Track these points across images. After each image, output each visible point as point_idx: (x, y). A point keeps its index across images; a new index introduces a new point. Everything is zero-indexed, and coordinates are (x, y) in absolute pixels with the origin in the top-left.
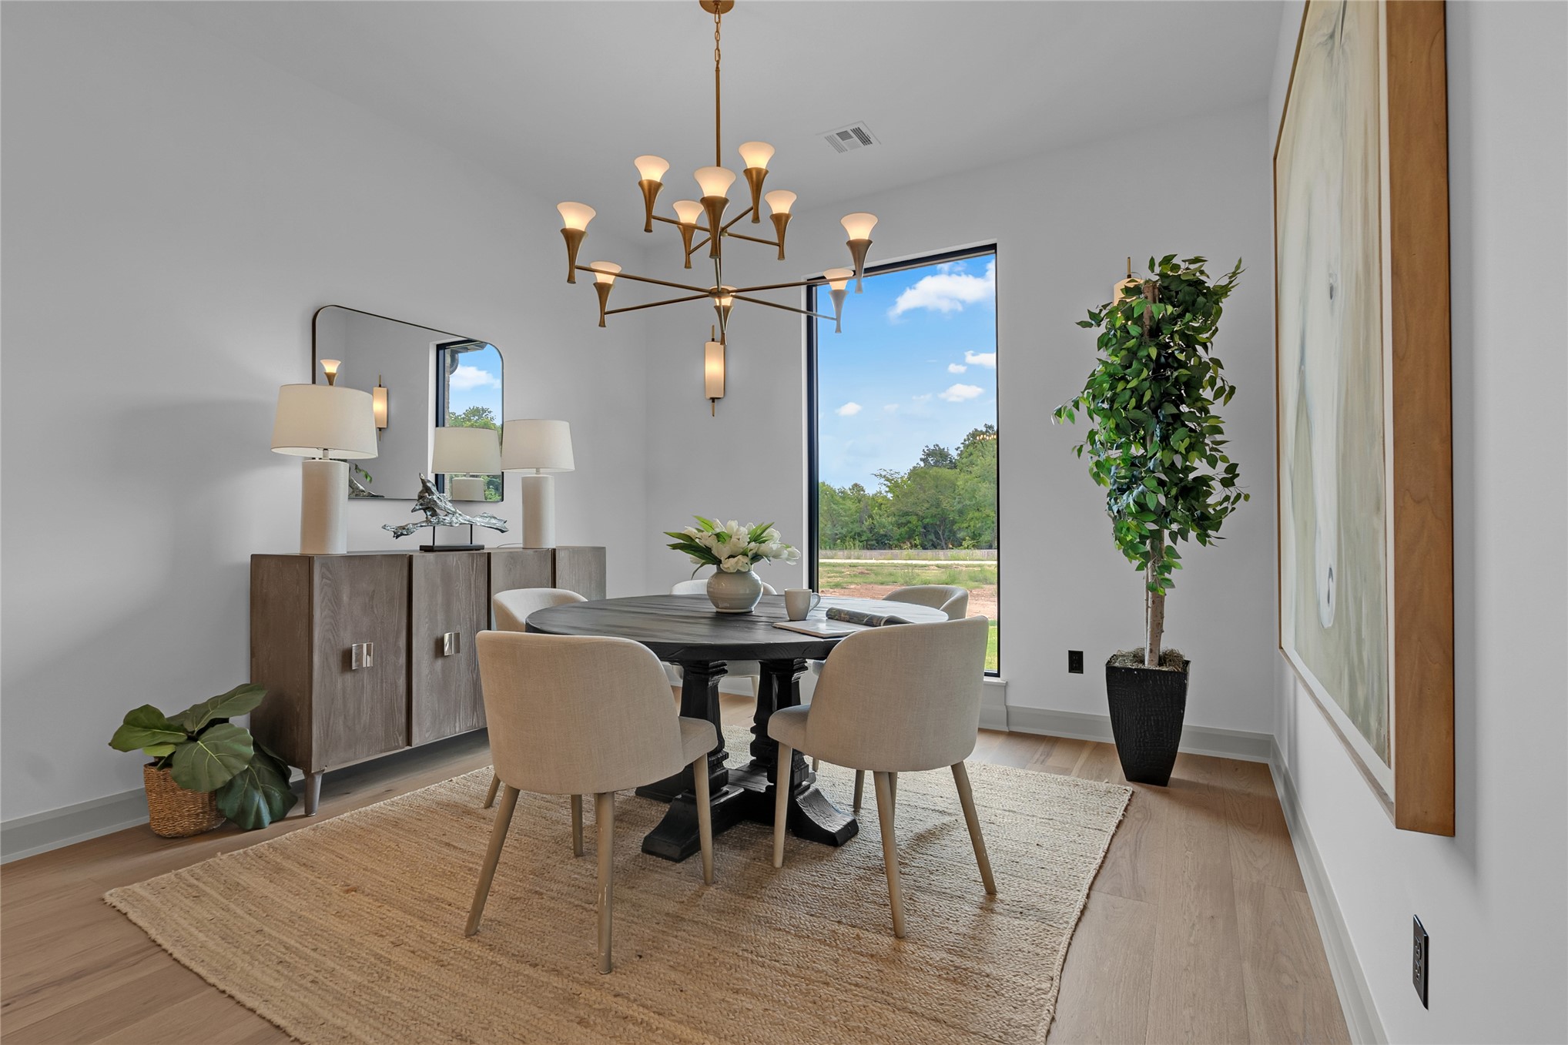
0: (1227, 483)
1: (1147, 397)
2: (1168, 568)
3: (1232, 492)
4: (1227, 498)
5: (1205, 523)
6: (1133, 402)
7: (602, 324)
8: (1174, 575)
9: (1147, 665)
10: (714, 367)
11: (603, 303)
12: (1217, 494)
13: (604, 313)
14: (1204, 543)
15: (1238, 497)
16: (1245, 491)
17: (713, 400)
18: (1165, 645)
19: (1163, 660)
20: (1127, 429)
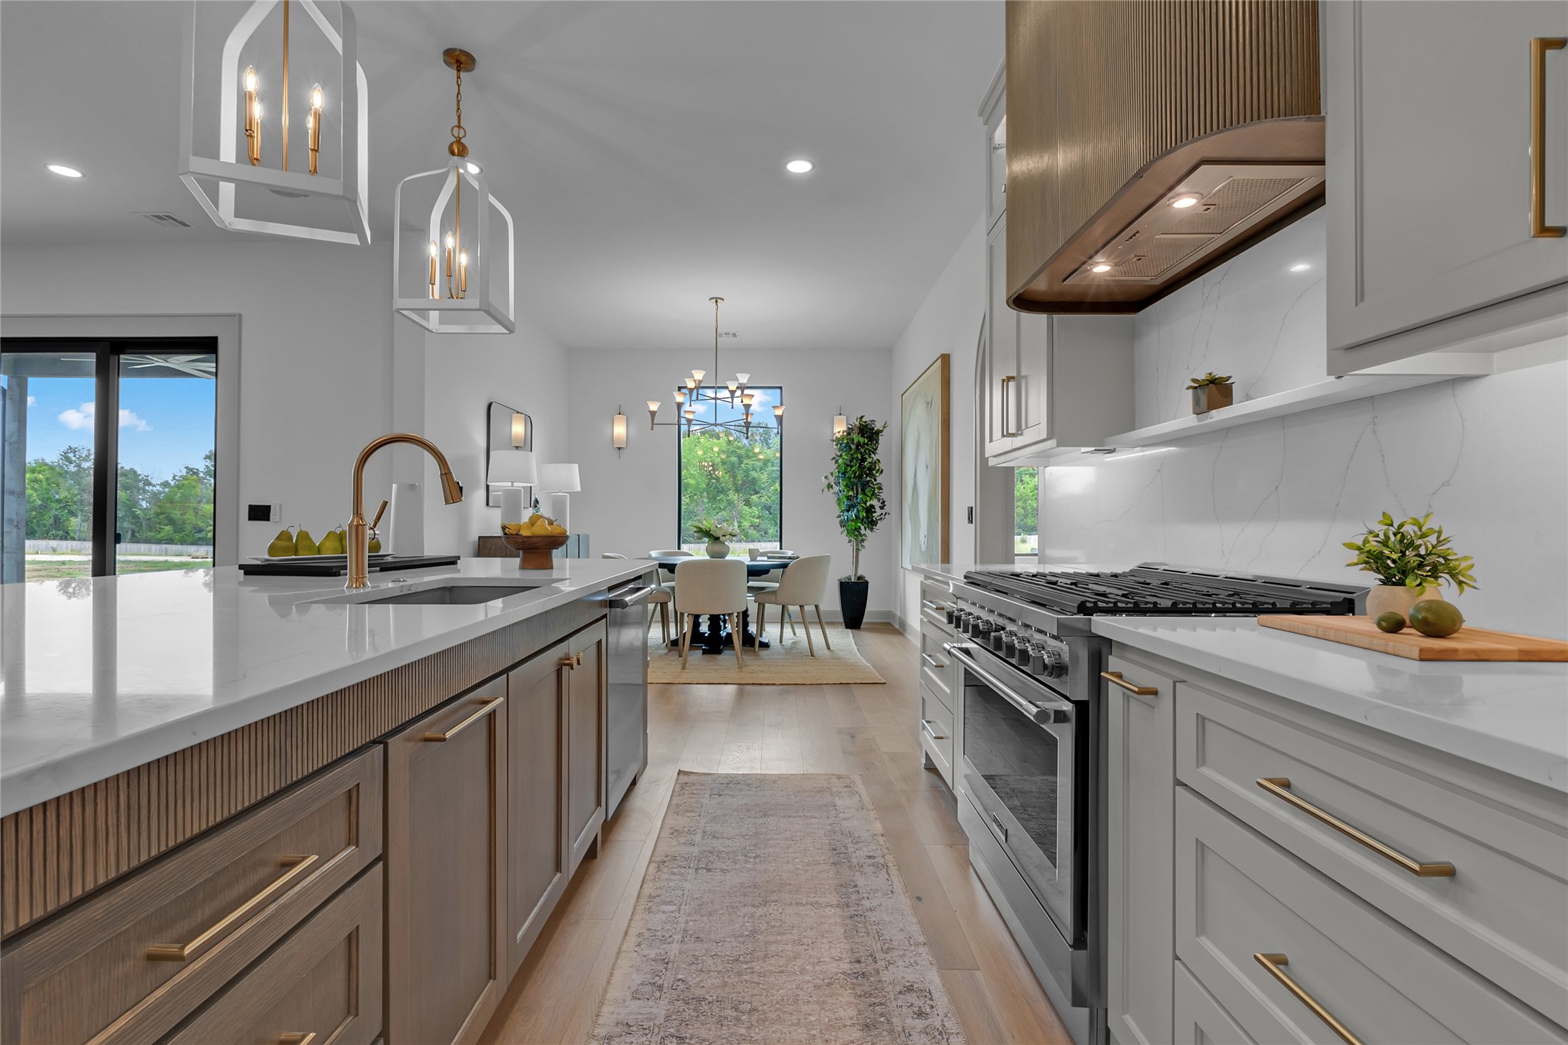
0: (882, 508)
1: (857, 474)
2: (863, 541)
3: (883, 511)
4: (882, 514)
5: (872, 523)
6: (853, 476)
7: (652, 429)
8: (865, 544)
9: (853, 580)
10: (620, 430)
11: (653, 420)
12: (879, 511)
13: (653, 424)
14: (872, 531)
15: (886, 514)
16: (888, 512)
17: (619, 448)
18: (859, 574)
19: (859, 578)
20: (850, 487)
